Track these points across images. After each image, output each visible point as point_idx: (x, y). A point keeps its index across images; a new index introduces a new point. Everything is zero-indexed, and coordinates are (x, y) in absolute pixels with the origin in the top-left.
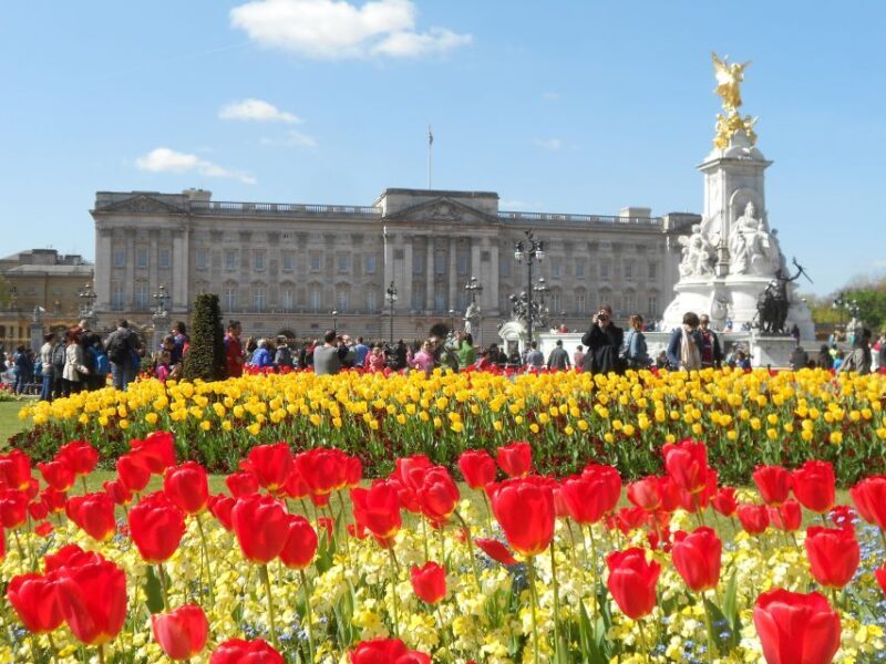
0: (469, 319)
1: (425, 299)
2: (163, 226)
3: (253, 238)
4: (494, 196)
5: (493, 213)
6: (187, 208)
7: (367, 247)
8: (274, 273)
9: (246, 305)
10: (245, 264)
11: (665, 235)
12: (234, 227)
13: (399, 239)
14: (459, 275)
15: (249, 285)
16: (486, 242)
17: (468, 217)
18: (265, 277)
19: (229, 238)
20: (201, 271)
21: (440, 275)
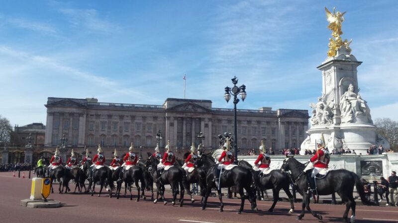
0: (199, 150)
1: (182, 143)
2: (75, 112)
3: (113, 117)
4: (210, 102)
5: (209, 108)
6: (86, 105)
7: (159, 121)
8: (121, 132)
9: (109, 145)
10: (109, 128)
11: (278, 118)
12: (106, 113)
13: (172, 118)
14: (195, 133)
15: (110, 137)
16: (206, 120)
17: (199, 110)
18: (117, 133)
19: (103, 117)
20: (91, 130)
21: (188, 133)
